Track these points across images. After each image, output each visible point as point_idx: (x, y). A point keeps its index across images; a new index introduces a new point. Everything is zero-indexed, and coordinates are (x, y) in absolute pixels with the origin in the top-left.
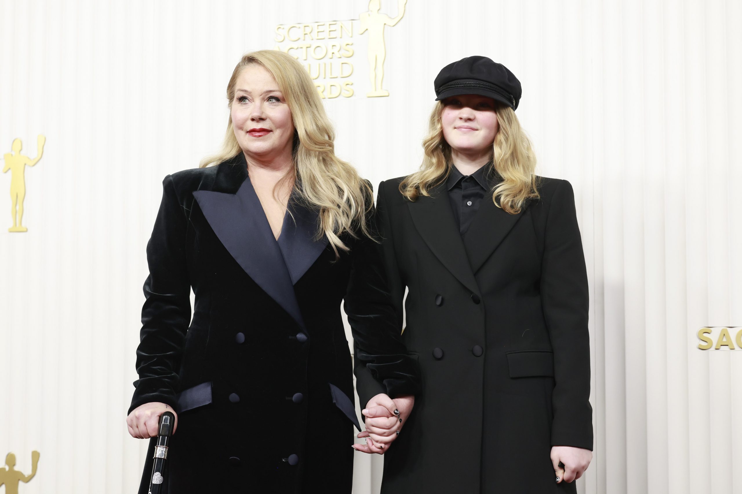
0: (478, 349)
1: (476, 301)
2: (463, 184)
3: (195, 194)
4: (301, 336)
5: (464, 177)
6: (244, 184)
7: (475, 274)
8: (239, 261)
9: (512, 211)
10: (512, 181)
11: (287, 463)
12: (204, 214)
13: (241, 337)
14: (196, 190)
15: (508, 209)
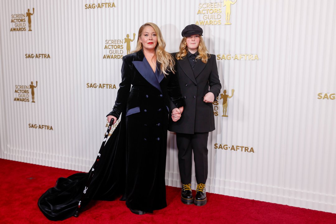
0: (195, 97)
1: (196, 85)
2: (192, 56)
3: (132, 62)
4: (161, 95)
5: (192, 54)
6: (144, 58)
7: (195, 79)
8: (146, 79)
9: (205, 62)
10: (201, 55)
11: (158, 125)
12: (136, 67)
13: (147, 96)
14: (133, 61)
15: (204, 62)
